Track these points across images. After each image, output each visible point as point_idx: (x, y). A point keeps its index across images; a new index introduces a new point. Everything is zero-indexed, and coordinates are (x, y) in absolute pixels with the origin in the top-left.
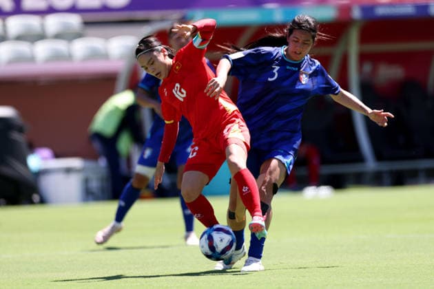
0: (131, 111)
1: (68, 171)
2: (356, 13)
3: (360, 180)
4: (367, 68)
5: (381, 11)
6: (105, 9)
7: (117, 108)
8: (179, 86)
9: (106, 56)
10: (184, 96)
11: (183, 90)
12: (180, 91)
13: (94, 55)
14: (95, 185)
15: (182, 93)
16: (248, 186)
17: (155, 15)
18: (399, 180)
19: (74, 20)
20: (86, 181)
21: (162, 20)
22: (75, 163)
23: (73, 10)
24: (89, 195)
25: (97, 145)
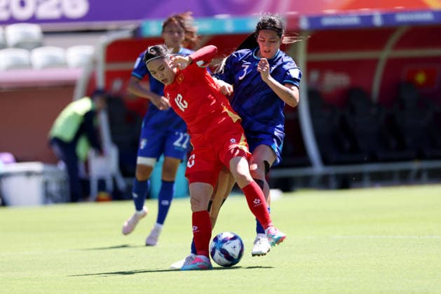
0: (89, 117)
1: (29, 174)
2: (304, 24)
3: (307, 183)
4: (315, 76)
5: (327, 22)
6: (64, 19)
7: (75, 114)
8: (181, 98)
9: (64, 65)
10: (186, 107)
11: (185, 102)
12: (182, 102)
13: (54, 63)
14: (54, 188)
15: (184, 104)
16: (260, 199)
17: (111, 25)
18: (345, 183)
19: (35, 30)
20: (46, 184)
21: (118, 30)
22: (36, 167)
23: (33, 20)
24: (49, 197)
25: (56, 150)
